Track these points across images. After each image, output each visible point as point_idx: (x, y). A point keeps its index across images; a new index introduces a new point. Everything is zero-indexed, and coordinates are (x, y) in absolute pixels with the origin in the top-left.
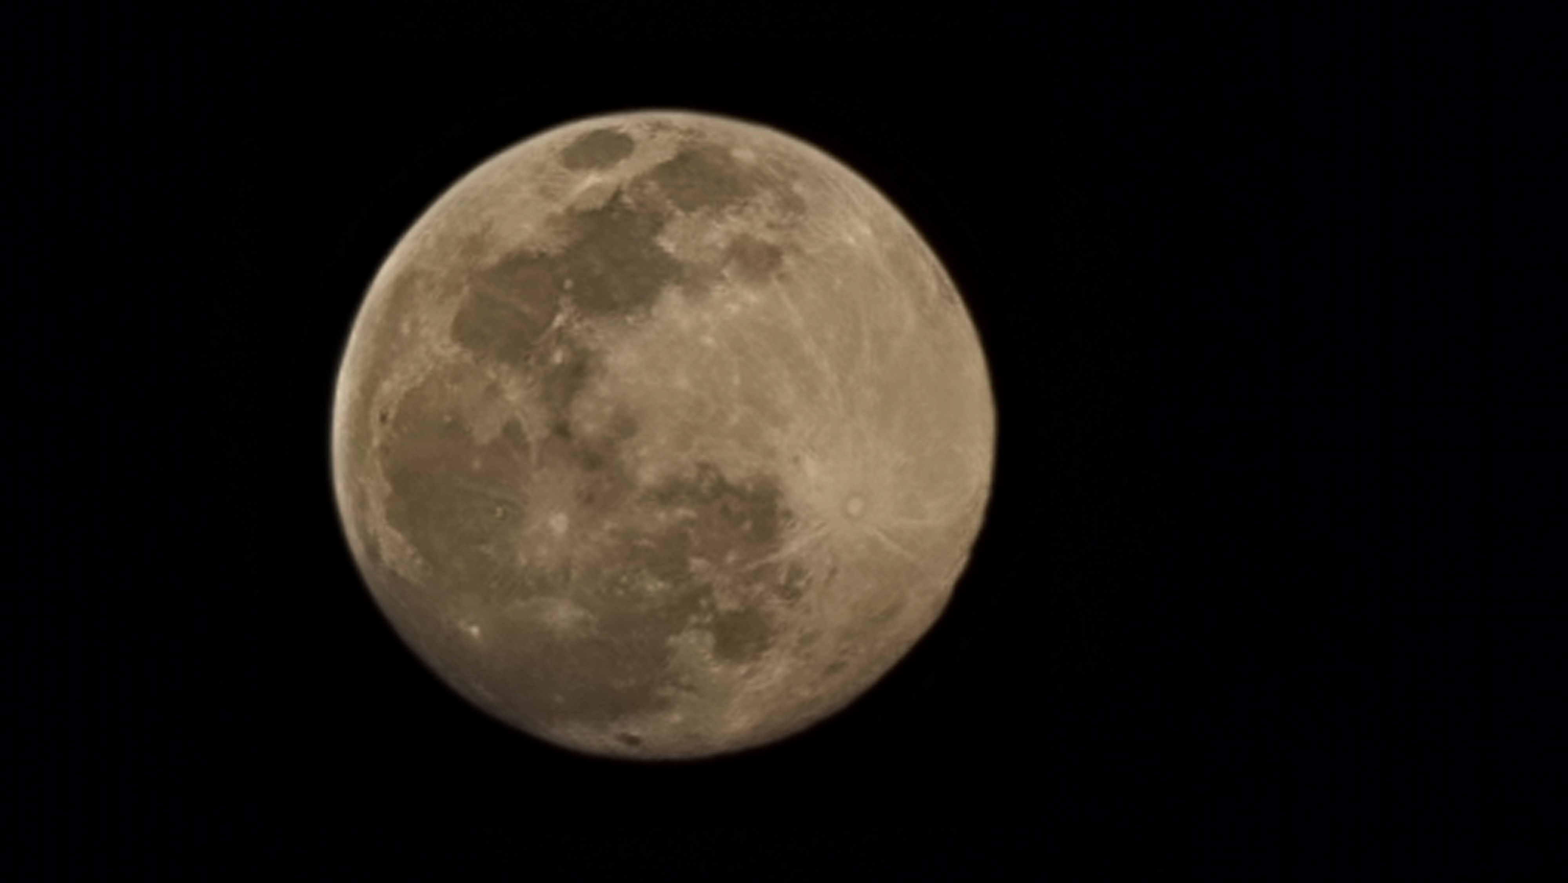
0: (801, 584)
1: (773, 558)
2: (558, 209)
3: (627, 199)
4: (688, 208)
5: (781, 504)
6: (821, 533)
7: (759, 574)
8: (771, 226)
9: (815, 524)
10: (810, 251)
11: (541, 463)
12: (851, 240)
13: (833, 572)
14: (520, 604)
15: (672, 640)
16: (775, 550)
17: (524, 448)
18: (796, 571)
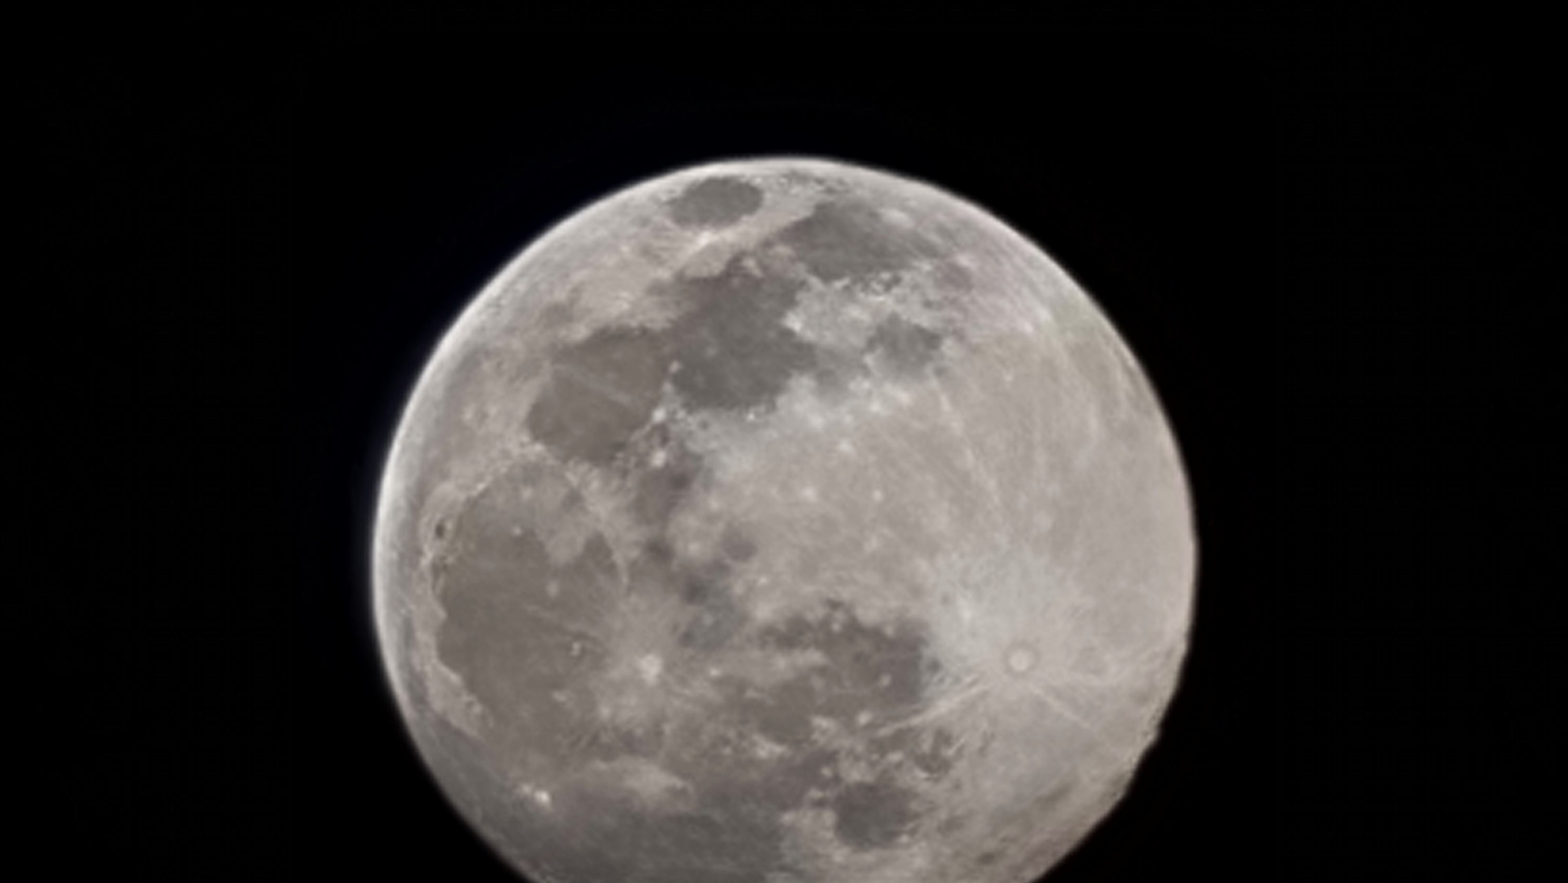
0: (949, 752)
1: (916, 721)
2: (664, 274)
3: (750, 264)
4: (828, 276)
5: (927, 653)
6: (975, 691)
7: (898, 740)
8: (928, 304)
9: (968, 679)
10: (975, 337)
11: (630, 589)
12: (1028, 328)
13: (988, 739)
14: (601, 765)
15: (788, 818)
16: (917, 712)
17: (611, 569)
18: (943, 737)
